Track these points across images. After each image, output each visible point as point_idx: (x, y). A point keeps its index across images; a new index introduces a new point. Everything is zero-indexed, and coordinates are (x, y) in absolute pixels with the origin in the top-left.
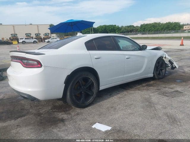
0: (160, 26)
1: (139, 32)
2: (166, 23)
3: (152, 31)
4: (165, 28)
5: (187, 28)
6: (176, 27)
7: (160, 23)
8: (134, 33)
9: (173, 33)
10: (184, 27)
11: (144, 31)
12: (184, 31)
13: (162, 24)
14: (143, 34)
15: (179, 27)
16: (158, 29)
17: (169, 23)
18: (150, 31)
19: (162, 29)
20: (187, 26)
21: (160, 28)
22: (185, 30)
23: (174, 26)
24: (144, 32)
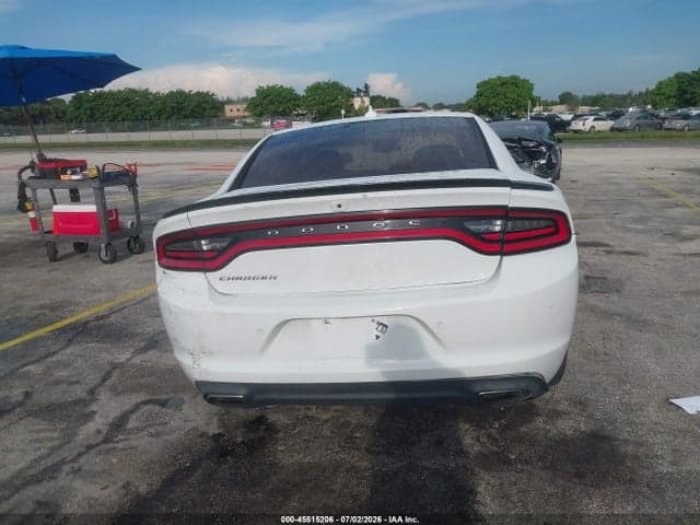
0: (151, 103)
1: (71, 121)
2: (167, 92)
3: (123, 120)
4: (169, 109)
5: (235, 114)
6: (205, 110)
7: (147, 89)
8: (52, 125)
9: (196, 128)
10: (227, 108)
11: (92, 117)
12: (228, 123)
13: (157, 97)
14: (90, 131)
15: (212, 108)
16: (146, 112)
17: (181, 93)
18: (114, 118)
19: (159, 114)
20: (234, 107)
21: (151, 108)
22: (231, 120)
23: (197, 106)
24: (92, 124)
